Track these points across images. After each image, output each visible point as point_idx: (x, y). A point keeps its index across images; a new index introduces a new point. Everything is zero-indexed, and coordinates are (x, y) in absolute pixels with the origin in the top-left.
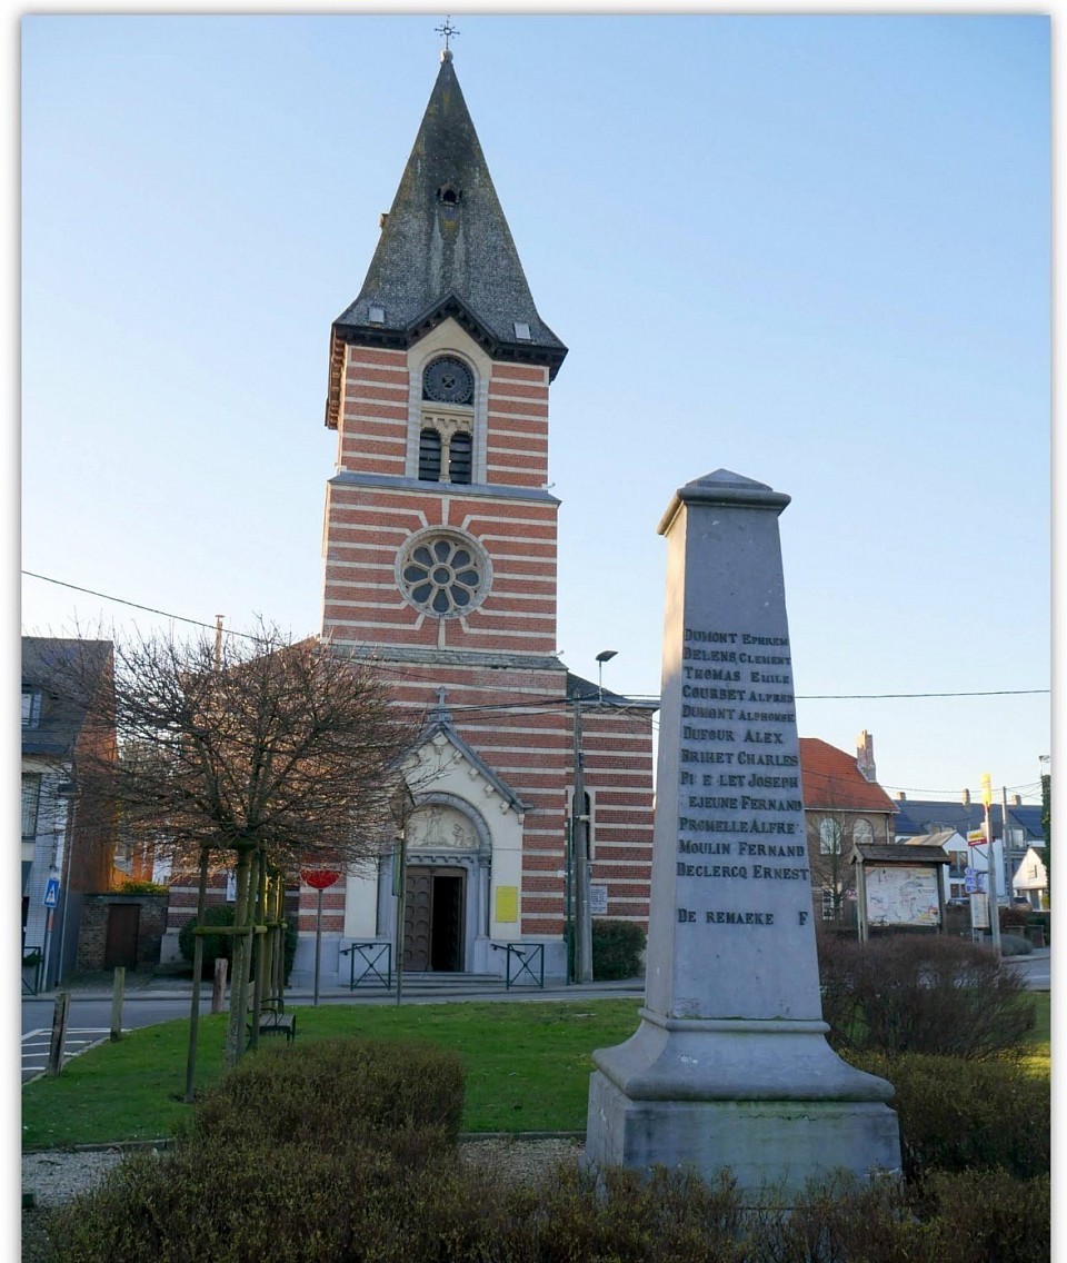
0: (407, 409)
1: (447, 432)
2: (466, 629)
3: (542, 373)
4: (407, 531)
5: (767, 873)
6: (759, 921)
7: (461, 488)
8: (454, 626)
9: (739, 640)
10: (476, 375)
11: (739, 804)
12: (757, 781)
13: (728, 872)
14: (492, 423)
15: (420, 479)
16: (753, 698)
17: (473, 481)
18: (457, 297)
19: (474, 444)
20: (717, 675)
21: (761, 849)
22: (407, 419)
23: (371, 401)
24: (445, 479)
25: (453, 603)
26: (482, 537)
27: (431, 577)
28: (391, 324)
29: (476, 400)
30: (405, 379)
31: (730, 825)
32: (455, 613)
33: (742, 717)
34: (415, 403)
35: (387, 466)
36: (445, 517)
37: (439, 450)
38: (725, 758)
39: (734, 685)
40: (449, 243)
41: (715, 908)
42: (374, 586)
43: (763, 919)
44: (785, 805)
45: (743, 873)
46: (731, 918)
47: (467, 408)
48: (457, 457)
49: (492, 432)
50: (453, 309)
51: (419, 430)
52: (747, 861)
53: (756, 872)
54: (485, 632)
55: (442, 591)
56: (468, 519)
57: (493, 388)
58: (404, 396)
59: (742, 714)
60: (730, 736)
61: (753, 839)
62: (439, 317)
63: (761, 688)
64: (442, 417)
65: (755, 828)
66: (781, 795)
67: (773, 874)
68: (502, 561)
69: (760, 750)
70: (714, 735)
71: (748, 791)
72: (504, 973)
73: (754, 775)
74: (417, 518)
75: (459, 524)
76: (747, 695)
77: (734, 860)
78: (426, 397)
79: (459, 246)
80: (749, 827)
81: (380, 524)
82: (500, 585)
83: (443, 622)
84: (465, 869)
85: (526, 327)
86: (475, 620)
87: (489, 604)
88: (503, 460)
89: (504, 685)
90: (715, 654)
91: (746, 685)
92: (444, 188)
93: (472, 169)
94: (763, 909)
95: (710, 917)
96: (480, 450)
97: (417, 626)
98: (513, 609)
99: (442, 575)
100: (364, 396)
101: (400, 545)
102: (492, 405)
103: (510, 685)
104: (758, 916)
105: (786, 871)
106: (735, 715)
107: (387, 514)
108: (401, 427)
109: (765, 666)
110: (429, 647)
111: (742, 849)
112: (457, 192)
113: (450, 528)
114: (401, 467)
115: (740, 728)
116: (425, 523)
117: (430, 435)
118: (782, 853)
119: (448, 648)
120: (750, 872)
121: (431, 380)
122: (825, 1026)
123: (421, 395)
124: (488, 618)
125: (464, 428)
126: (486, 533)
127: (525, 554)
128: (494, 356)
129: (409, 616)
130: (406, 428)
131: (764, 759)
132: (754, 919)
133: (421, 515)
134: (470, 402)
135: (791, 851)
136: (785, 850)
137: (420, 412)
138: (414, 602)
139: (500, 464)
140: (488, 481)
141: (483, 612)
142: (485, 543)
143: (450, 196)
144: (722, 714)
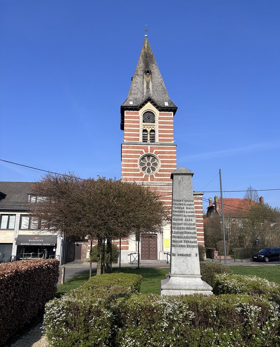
0: (139, 125)
1: (149, 130)
2: (155, 177)
3: (172, 114)
4: (140, 155)
5: (190, 246)
6: (188, 256)
7: (153, 143)
8: (152, 177)
9: (184, 201)
10: (155, 115)
11: (184, 233)
12: (187, 228)
13: (182, 246)
14: (160, 127)
15: (143, 142)
16: (186, 212)
17: (156, 141)
18: (150, 97)
19: (156, 132)
20: (180, 208)
21: (188, 242)
22: (139, 128)
23: (130, 124)
24: (149, 142)
25: (152, 171)
26: (158, 155)
27: (146, 164)
28: (135, 105)
29: (156, 122)
30: (138, 118)
31: (182, 237)
32: (152, 173)
33: (184, 216)
34: (141, 124)
35: (135, 139)
36: (149, 151)
37: (147, 134)
38: (181, 224)
39: (183, 210)
40: (148, 84)
41: (179, 253)
42: (133, 168)
43: (189, 255)
44: (193, 233)
45: (184, 246)
46: (182, 255)
47: (153, 124)
48: (151, 136)
49: (160, 129)
50: (149, 100)
51: (142, 130)
52: (185, 244)
53: (187, 246)
54: (159, 177)
55: (149, 168)
56: (154, 151)
57: (160, 118)
58: (138, 122)
59: (184, 215)
60: (182, 220)
61: (187, 240)
62: (146, 102)
63: (188, 210)
64: (147, 126)
65: (187, 238)
66: (192, 231)
67: (191, 246)
68: (163, 160)
69: (188, 222)
70: (179, 220)
71: (185, 230)
72: (167, 260)
73: (187, 227)
74: (142, 151)
75: (152, 152)
76: (185, 212)
77: (183, 244)
78: (143, 122)
79: (151, 84)
80: (186, 237)
81: (134, 153)
82: (162, 166)
83: (149, 176)
84: (157, 235)
85: (167, 103)
86: (157, 175)
87: (160, 171)
88: (163, 136)
89: (164, 190)
90: (179, 204)
91: (185, 210)
92: (146, 70)
93: (153, 65)
94: (189, 253)
95: (178, 255)
96: (157, 134)
97: (143, 177)
98: (166, 172)
99: (149, 164)
100: (129, 123)
101: (139, 158)
102: (160, 123)
103: (166, 190)
104: (188, 255)
105: (193, 246)
106: (183, 216)
107: (135, 151)
108: (138, 129)
109: (189, 206)
110: (146, 182)
111: (184, 242)
112: (149, 71)
113: (150, 153)
114: (138, 139)
115: (184, 218)
116: (144, 152)
117: (145, 131)
118: (192, 242)
119: (151, 182)
120: (186, 246)
121: (145, 117)
122: (201, 276)
123: (142, 121)
124: (160, 174)
125: (153, 129)
126: (159, 154)
127: (169, 158)
128: (160, 111)
129: (141, 175)
130: (139, 130)
131: (189, 224)
132: (187, 255)
133: (143, 150)
134: (154, 122)
135: (194, 242)
136: (193, 242)
137: (142, 126)
138: (142, 171)
139: (162, 137)
140: (159, 141)
141: (159, 173)
142: (159, 156)
143: (148, 72)
144: (180, 215)
